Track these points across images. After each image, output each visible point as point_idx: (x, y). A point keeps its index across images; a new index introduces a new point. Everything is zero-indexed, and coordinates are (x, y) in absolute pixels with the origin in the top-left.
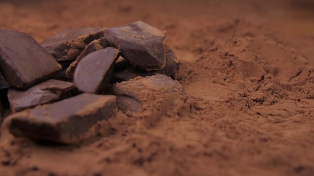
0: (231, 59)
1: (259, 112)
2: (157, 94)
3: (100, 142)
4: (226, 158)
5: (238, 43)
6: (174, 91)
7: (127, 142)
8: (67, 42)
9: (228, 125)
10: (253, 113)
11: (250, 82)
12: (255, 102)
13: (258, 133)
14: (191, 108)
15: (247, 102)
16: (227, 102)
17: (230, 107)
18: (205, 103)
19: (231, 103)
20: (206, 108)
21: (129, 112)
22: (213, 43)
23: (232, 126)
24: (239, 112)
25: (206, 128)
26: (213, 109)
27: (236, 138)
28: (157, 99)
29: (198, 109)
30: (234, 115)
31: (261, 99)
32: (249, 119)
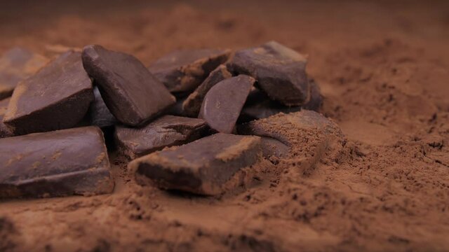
0: (392, 92)
1: (439, 160)
2: (309, 134)
3: (247, 194)
4: (411, 214)
5: (398, 72)
6: (330, 131)
7: (281, 194)
8: (182, 68)
9: (403, 175)
10: (431, 161)
11: (419, 122)
12: (431, 148)
13: (444, 185)
14: (351, 153)
15: (422, 147)
16: (396, 147)
17: (400, 153)
18: (367, 148)
19: (401, 148)
20: (370, 154)
21: (274, 158)
22: (359, 72)
23: (409, 175)
24: (413, 160)
25: (375, 178)
26: (380, 155)
27: (418, 190)
28: (309, 141)
29: (360, 155)
30: (407, 163)
31: (439, 144)
32: (428, 168)
